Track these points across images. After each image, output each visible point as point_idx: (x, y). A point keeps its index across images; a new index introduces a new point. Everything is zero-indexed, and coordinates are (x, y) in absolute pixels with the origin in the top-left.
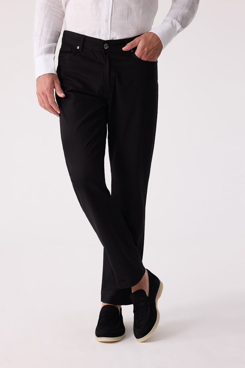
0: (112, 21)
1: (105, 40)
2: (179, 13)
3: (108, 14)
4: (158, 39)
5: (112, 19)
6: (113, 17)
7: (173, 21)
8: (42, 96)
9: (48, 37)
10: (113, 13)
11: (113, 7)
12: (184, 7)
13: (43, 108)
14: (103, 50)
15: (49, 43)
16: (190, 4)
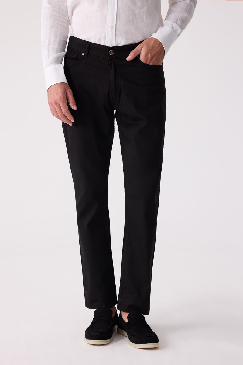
0: (117, 27)
1: (111, 46)
2: (178, 17)
3: (113, 21)
4: (160, 44)
5: (117, 25)
6: (118, 23)
7: (173, 25)
8: (55, 106)
9: (56, 46)
10: (118, 19)
11: (118, 13)
12: (183, 11)
13: (56, 117)
14: (108, 56)
15: (57, 52)
16: (189, 8)
